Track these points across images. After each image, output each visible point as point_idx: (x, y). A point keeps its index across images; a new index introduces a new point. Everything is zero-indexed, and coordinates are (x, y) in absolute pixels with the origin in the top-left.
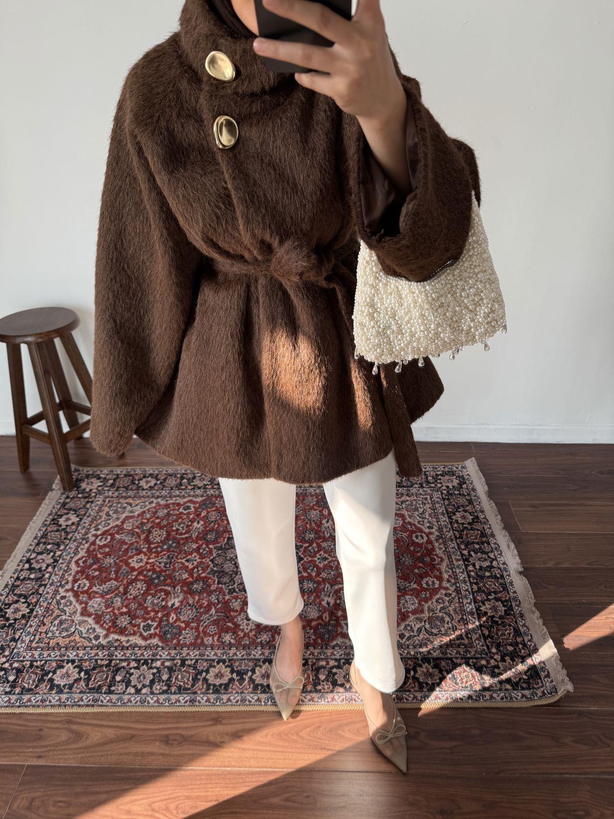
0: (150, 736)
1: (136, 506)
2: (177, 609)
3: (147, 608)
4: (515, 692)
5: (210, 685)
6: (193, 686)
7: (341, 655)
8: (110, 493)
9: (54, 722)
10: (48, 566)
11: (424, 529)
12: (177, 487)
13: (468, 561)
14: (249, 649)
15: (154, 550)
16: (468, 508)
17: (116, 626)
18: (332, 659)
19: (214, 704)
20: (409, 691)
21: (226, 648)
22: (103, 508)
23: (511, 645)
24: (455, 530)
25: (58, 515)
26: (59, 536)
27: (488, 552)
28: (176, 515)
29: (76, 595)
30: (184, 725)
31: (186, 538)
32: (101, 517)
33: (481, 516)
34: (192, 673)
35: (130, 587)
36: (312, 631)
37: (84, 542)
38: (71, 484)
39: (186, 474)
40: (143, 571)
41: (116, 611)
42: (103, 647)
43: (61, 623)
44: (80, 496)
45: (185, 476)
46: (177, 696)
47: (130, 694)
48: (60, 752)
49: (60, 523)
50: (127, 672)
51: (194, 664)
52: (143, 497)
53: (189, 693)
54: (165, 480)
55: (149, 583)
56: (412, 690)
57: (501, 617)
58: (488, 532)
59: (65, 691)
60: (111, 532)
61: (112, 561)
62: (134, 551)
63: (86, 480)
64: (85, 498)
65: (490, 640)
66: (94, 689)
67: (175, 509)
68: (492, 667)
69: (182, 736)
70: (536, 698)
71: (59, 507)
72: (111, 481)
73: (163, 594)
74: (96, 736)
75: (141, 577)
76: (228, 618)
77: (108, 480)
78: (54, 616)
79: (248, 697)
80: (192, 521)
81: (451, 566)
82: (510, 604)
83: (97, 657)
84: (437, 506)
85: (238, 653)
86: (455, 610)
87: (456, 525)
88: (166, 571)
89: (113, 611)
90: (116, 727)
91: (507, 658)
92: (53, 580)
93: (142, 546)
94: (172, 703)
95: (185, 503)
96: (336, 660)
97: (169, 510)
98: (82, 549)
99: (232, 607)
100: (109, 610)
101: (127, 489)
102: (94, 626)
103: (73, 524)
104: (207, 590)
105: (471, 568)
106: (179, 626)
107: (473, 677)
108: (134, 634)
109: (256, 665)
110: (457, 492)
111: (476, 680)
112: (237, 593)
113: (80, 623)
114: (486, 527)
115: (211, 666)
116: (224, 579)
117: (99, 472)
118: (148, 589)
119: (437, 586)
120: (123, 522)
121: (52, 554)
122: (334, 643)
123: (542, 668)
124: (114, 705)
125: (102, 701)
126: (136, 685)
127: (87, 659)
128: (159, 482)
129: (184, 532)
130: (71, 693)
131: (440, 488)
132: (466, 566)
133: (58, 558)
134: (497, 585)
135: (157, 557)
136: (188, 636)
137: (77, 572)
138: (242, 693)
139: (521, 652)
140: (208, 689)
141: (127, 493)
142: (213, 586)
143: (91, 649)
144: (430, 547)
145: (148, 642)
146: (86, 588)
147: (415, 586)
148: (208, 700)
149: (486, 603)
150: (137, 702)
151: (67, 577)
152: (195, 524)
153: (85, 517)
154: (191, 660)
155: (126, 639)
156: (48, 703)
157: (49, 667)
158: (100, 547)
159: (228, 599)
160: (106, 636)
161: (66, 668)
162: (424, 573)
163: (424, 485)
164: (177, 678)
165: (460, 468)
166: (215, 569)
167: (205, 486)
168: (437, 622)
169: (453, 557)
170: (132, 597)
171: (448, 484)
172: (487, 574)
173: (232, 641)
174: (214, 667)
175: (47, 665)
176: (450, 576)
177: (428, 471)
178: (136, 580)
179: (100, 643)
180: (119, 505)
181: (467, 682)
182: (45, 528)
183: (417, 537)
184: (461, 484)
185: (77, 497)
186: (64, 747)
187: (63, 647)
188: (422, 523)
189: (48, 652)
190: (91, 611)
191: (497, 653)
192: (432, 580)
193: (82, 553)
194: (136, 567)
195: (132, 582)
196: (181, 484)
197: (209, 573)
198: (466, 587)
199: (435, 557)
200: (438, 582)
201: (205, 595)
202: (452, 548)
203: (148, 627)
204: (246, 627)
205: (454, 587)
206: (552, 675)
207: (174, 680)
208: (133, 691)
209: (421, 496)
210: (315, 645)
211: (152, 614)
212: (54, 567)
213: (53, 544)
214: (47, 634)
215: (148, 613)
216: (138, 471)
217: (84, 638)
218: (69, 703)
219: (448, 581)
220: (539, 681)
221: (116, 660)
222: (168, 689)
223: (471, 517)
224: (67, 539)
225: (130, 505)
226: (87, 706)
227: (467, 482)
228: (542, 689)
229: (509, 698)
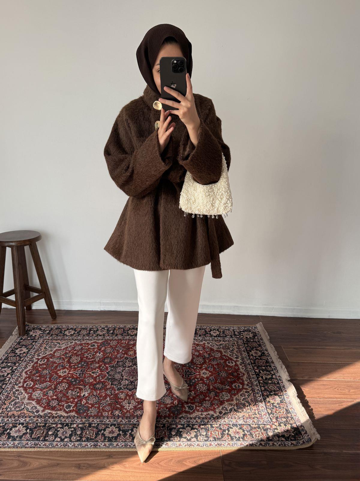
0: (69, 464)
1: (62, 344)
2: (86, 397)
3: (68, 396)
4: (287, 442)
5: (106, 437)
6: (96, 437)
7: (185, 422)
8: (47, 337)
9: (9, 456)
10: (8, 374)
11: (233, 359)
12: (87, 335)
13: (258, 375)
14: (130, 418)
15: (73, 367)
16: (258, 348)
17: (50, 405)
18: (179, 424)
19: (108, 447)
20: (225, 441)
21: (116, 418)
22: (42, 345)
23: (285, 418)
24: (251, 360)
25: (15, 348)
26: (15, 359)
27: (270, 371)
28: (86, 349)
29: (25, 389)
30: (90, 459)
31: (93, 361)
32: (41, 350)
33: (266, 352)
34: (96, 431)
35: (58, 386)
36: (168, 410)
37: (31, 362)
38: (24, 332)
39: (93, 328)
40: (66, 378)
41: (49, 398)
42: (41, 417)
43: (16, 403)
44: (29, 338)
45: (92, 329)
46: (86, 443)
47: (57, 441)
48: (13, 472)
49: (16, 352)
50: (56, 430)
51: (97, 426)
52: (67, 339)
53: (93, 441)
54: (80, 331)
55: (70, 384)
56: (227, 440)
57: (278, 404)
58: (270, 360)
59: (17, 439)
60: (47, 357)
61: (47, 372)
62: (61, 367)
63: (32, 330)
64: (32, 339)
65: (272, 415)
66: (35, 438)
67: (86, 346)
68: (273, 429)
69: (88, 464)
70: (299, 445)
71: (16, 344)
72: (48, 331)
73: (78, 389)
74: (36, 464)
75: (65, 381)
76: (117, 402)
77: (46, 331)
78: (11, 400)
79: (129, 444)
80: (96, 352)
81: (249, 378)
82: (283, 397)
83: (37, 422)
84: (241, 347)
85: (123, 421)
86: (251, 400)
87: (251, 357)
88: (80, 378)
89: (47, 398)
90: (48, 459)
91: (282, 424)
92: (11, 381)
93: (66, 365)
94: (83, 446)
95: (92, 343)
96: (181, 424)
97: (82, 346)
98: (29, 366)
99: (119, 397)
100: (45, 397)
101: (57, 336)
102: (35, 405)
103: (24, 353)
104: (104, 388)
105: (260, 379)
106: (88, 406)
107: (262, 434)
108: (61, 410)
109: (134, 427)
110: (252, 340)
111: (264, 435)
112: (122, 390)
113: (27, 404)
114: (269, 358)
115: (107, 427)
116: (115, 383)
117: (40, 327)
118: (69, 387)
119: (241, 387)
120: (54, 352)
121: (11, 368)
122: (181, 416)
123: (303, 429)
124: (47, 447)
125: (40, 445)
126: (61, 437)
127: (30, 423)
128: (76, 332)
129: (91, 358)
130: (21, 440)
131: (242, 338)
132: (258, 378)
133: (15, 370)
134: (275, 387)
135: (75, 370)
136: (93, 411)
137: (26, 378)
138: (125, 441)
139: (290, 421)
140: (105, 439)
141: (57, 338)
142: (108, 386)
143: (34, 418)
144: (237, 368)
145: (69, 414)
146: (31, 386)
147: (228, 387)
148: (105, 445)
149: (269, 396)
150: (62, 445)
151: (19, 380)
152: (98, 354)
153: (32, 350)
154: (95, 424)
155: (56, 413)
156: (6, 446)
157: (7, 427)
158: (40, 365)
159: (117, 393)
160: (43, 411)
161: (18, 427)
162: (234, 381)
163: (233, 336)
164: (86, 433)
165: (253, 328)
166: (110, 377)
167: (104, 335)
168: (241, 406)
169: (250, 373)
170: (59, 391)
171: (247, 336)
172: (270, 382)
173: (120, 414)
174: (109, 428)
175: (7, 425)
176: (248, 383)
177: (235, 330)
178: (62, 382)
179: (39, 414)
180: (52, 344)
181: (259, 436)
182: (7, 355)
183: (229, 363)
184: (254, 336)
185: (27, 339)
186: (15, 470)
187: (17, 416)
188: (232, 355)
189: (7, 419)
190: (34, 397)
191: (276, 422)
192: (238, 384)
193: (29, 368)
194: (62, 376)
195: (59, 383)
196: (89, 334)
197: (106, 379)
198: (258, 389)
199: (240, 373)
200: (242, 386)
201: (103, 391)
202: (250, 369)
203: (69, 407)
204: (128, 407)
205: (251, 388)
206: (308, 432)
207: (84, 434)
208: (59, 440)
209: (231, 342)
210: (169, 417)
211: (72, 400)
212: (12, 375)
213: (12, 363)
214: (7, 409)
215: (69, 399)
216: (64, 327)
217: (30, 411)
218: (19, 446)
219: (247, 385)
220: (301, 436)
221: (49, 423)
222: (81, 439)
223: (260, 353)
224: (21, 361)
225: (59, 343)
226: (31, 447)
227: (258, 335)
228: (303, 440)
229: (284, 445)
